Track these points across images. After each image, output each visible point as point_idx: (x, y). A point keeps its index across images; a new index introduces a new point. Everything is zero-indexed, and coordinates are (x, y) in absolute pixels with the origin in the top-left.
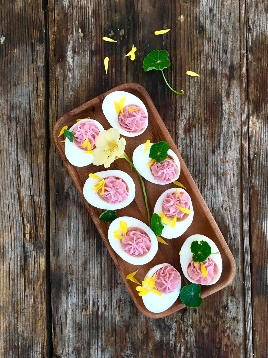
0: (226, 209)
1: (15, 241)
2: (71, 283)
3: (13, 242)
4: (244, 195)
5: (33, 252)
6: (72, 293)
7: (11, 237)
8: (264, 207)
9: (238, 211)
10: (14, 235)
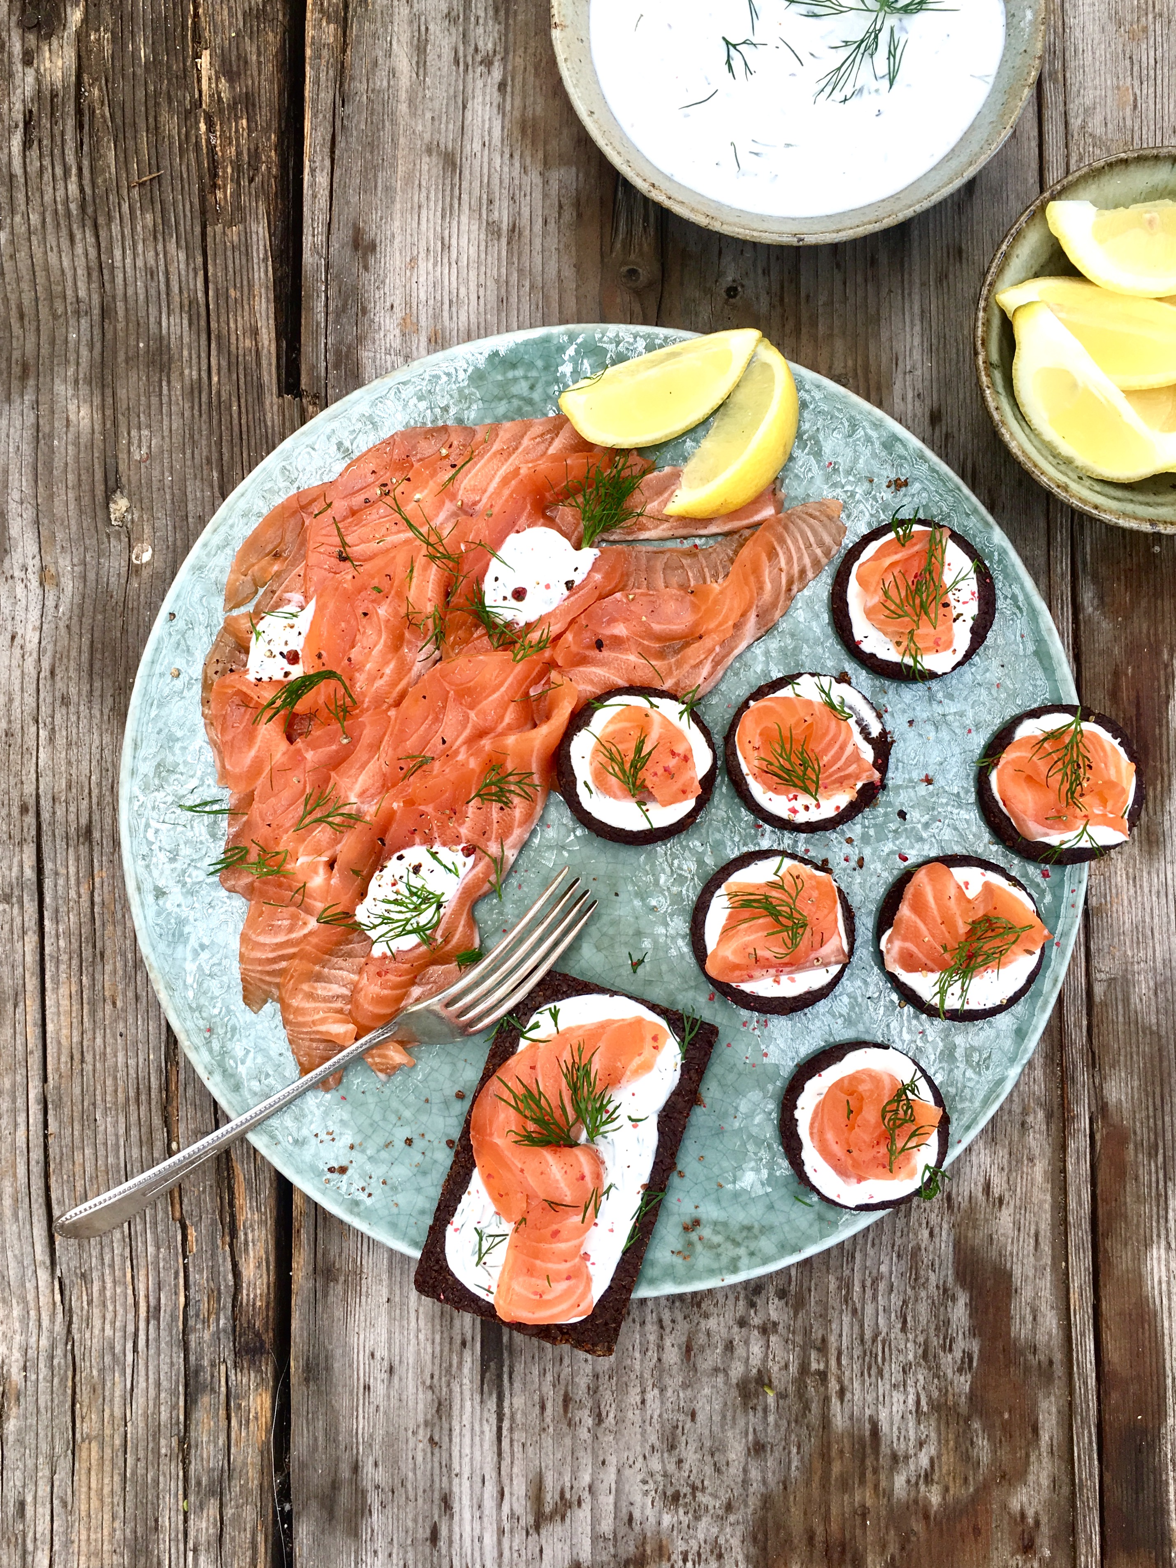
0: (1001, 1200)
1: (152, 1322)
2: (374, 1499)
3: (142, 1325)
4: (1072, 1145)
5: (223, 1368)
6: (380, 1543)
7: (136, 1304)
8: (1150, 1193)
9: (1047, 1206)
10: (147, 1296)
